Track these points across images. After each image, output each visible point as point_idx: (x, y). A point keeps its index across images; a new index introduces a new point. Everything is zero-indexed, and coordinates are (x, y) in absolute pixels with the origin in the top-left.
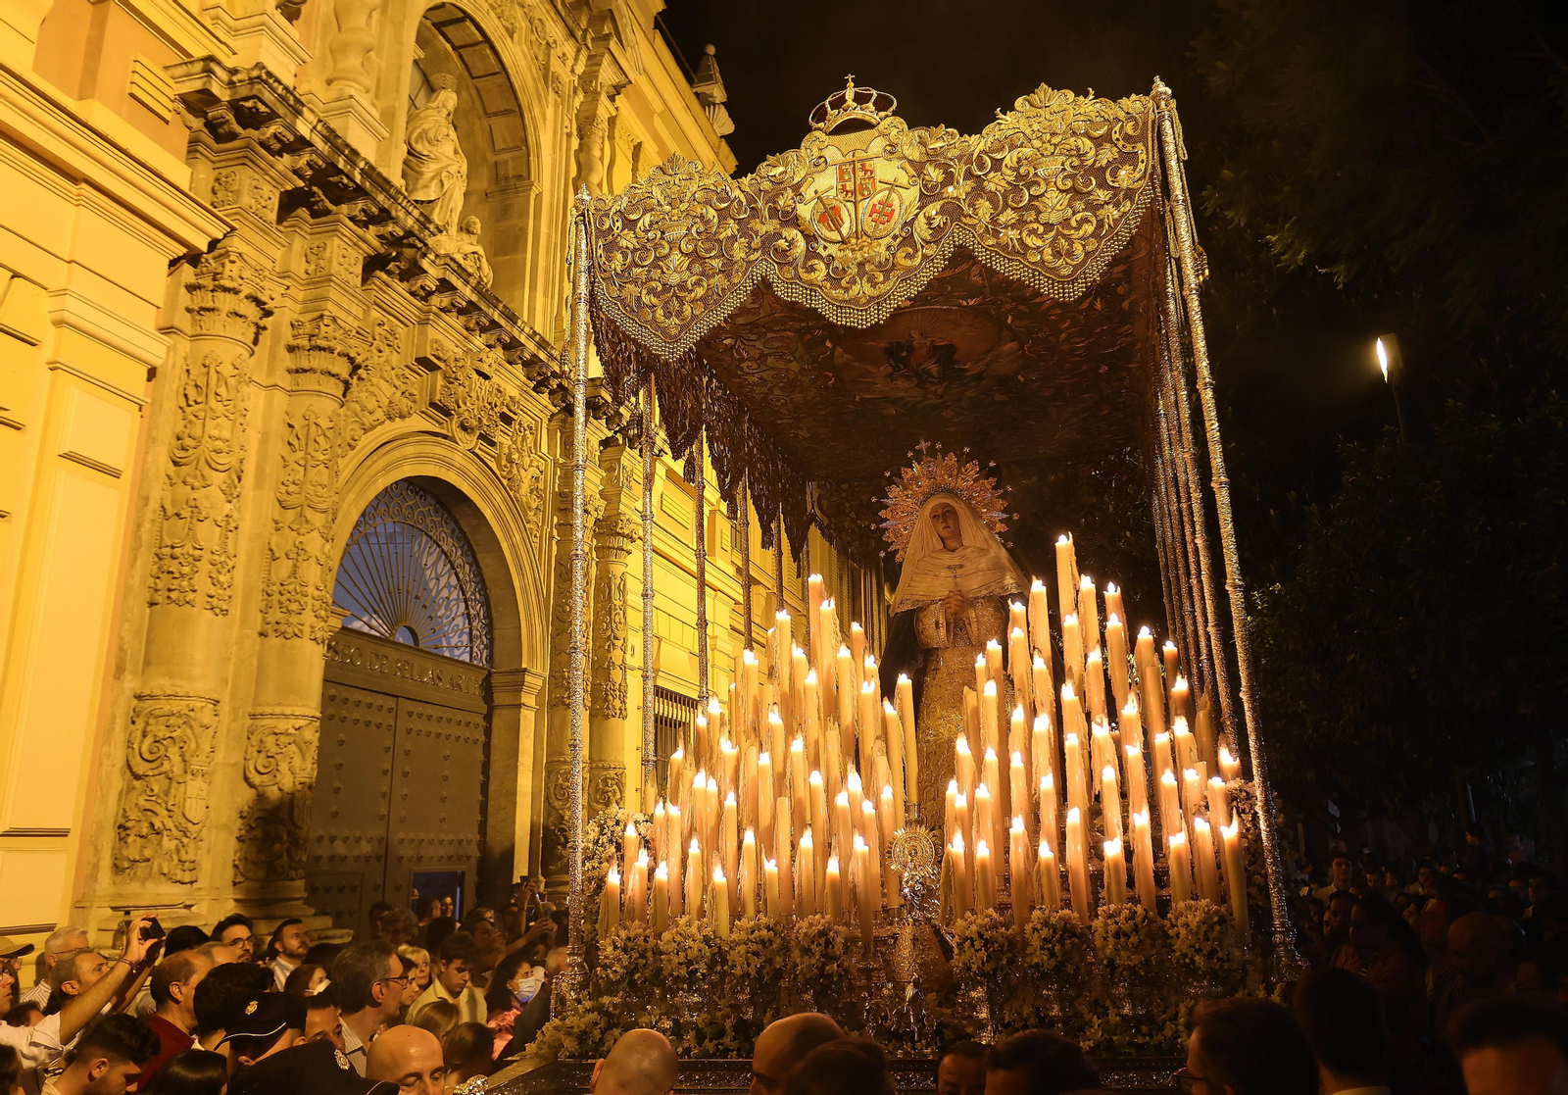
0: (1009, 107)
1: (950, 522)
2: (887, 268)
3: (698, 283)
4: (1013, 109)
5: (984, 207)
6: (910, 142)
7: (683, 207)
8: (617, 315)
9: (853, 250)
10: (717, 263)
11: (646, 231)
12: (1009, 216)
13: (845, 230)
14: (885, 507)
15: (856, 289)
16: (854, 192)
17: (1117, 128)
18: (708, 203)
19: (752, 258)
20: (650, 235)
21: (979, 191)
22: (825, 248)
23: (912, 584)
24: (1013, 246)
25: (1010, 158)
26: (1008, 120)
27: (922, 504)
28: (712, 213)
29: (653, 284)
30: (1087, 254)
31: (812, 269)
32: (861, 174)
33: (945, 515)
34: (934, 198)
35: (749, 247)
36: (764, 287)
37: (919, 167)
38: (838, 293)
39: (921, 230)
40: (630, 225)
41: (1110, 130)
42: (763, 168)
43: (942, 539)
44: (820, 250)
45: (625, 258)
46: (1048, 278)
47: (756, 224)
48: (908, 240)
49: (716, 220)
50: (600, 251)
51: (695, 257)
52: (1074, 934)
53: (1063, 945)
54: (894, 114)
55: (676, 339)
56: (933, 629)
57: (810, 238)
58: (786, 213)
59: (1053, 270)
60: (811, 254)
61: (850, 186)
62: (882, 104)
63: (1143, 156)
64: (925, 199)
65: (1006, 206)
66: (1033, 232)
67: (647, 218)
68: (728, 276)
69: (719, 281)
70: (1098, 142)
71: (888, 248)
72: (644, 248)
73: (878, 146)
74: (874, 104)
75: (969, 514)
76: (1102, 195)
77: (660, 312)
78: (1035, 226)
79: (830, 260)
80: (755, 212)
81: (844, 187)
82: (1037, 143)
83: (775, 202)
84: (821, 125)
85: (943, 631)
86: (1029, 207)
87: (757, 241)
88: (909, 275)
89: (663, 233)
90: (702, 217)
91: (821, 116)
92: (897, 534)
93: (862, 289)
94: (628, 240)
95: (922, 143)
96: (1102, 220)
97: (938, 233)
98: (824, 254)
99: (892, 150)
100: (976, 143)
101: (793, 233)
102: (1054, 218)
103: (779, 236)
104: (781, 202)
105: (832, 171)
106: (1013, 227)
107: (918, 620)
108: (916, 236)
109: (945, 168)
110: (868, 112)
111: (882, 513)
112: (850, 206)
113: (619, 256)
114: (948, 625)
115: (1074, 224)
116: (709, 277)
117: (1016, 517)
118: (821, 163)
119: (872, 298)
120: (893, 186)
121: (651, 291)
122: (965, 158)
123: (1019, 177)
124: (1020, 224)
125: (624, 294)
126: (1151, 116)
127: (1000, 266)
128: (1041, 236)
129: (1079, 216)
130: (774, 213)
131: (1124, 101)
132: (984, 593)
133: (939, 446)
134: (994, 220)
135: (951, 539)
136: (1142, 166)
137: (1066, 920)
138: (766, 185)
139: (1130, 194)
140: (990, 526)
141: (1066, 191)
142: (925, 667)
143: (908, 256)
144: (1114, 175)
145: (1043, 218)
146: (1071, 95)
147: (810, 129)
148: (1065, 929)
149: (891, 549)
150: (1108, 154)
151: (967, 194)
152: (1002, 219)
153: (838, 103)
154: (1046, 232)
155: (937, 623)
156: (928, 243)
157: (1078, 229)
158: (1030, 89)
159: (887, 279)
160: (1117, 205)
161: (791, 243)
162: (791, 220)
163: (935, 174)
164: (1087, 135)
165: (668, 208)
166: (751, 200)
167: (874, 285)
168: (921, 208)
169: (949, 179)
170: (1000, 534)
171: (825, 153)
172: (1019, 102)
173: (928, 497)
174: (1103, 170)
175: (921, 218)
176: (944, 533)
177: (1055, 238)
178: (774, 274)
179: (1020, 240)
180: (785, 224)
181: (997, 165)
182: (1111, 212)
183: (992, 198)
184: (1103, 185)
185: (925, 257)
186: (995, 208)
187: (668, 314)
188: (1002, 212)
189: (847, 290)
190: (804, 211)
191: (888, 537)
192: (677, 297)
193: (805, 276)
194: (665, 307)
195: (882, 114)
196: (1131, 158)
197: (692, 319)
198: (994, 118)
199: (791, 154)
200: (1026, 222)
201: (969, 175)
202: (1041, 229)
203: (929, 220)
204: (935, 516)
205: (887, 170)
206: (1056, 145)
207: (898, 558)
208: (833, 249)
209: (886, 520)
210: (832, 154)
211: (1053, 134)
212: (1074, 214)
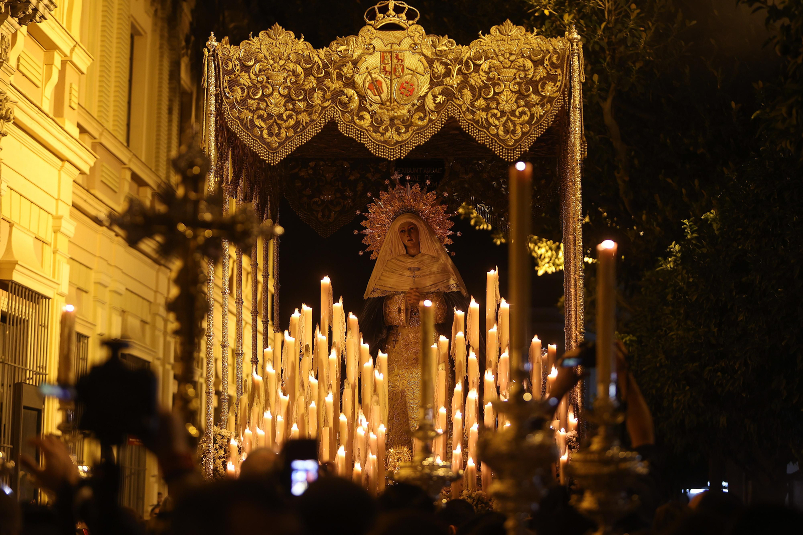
0: (487, 32)
1: (413, 236)
2: (408, 124)
3: (290, 117)
4: (489, 33)
5: (468, 94)
6: (427, 44)
7: (282, 62)
8: (236, 128)
9: (388, 110)
10: (302, 105)
11: (257, 76)
12: (481, 103)
13: (384, 96)
14: (366, 219)
15: (388, 134)
16: (390, 73)
17: (547, 57)
18: (298, 62)
19: (326, 104)
20: (260, 79)
21: (464, 84)
22: (371, 105)
23: (382, 278)
24: (482, 122)
25: (485, 66)
26: (486, 40)
27: (394, 219)
28: (300, 70)
29: (261, 112)
30: (524, 134)
31: (362, 118)
32: (395, 61)
33: (410, 231)
34: (438, 84)
35: (324, 97)
36: (331, 125)
37: (431, 62)
38: (377, 136)
39: (430, 104)
40: (246, 69)
41: (544, 57)
42: (334, 44)
43: (406, 247)
44: (368, 106)
45: (243, 91)
46: (500, 145)
47: (327, 82)
48: (422, 108)
49: (303, 75)
50: (226, 84)
51: (289, 99)
52: (483, 503)
53: (477, 507)
54: (418, 23)
55: (275, 151)
56: (396, 312)
57: (362, 98)
58: (347, 78)
59: (503, 141)
60: (362, 108)
61: (388, 68)
62: (410, 16)
63: (560, 78)
64: (432, 85)
65: (480, 96)
66: (494, 115)
67: (258, 66)
68: (310, 114)
69: (304, 118)
70: (537, 63)
71: (409, 112)
72: (255, 86)
73: (407, 43)
74: (406, 15)
75: (427, 231)
76: (534, 98)
77: (265, 132)
78: (496, 111)
79: (373, 114)
80: (328, 75)
81: (384, 68)
82: (501, 58)
83: (341, 70)
84: (372, 22)
85: (403, 316)
86: (493, 99)
87: (329, 94)
88: (420, 130)
89: (268, 78)
90: (294, 72)
91: (373, 17)
92: (372, 238)
93: (391, 134)
94: (244, 79)
95: (434, 45)
96: (533, 114)
97: (439, 106)
98: (370, 109)
99: (414, 47)
100: (466, 52)
101: (350, 92)
102: (507, 108)
103: (343, 93)
104: (345, 70)
105: (378, 54)
106: (483, 110)
107: (386, 306)
108: (426, 107)
109: (446, 65)
110: (401, 19)
111: (363, 223)
112: (388, 81)
113: (239, 90)
114: (407, 309)
115: (517, 113)
116: (298, 113)
117: (459, 234)
118: (370, 49)
119: (397, 142)
120: (414, 72)
121: (260, 117)
122: (458, 60)
123: (489, 79)
124: (487, 109)
125: (243, 116)
126: (568, 52)
127: (473, 133)
128: (498, 119)
129: (521, 109)
130: (340, 76)
131: (554, 41)
132: (433, 290)
133: (408, 178)
134: (472, 105)
135: (412, 249)
136: (559, 84)
137: (480, 495)
138: (335, 57)
139: (551, 100)
140: (441, 240)
141: (515, 93)
142: (387, 338)
143: (421, 119)
144: (543, 87)
145: (501, 107)
146: (523, 29)
147: (365, 24)
148: (479, 500)
149: (368, 250)
150: (542, 72)
151: (458, 84)
152: (477, 104)
153: (384, 10)
154: (502, 116)
155: (400, 309)
156: (432, 111)
157: (520, 117)
158: (500, 22)
159: (407, 131)
160: (542, 106)
161: (350, 99)
162: (351, 83)
163: (440, 69)
164: (529, 58)
165: (272, 62)
166: (325, 66)
167: (399, 134)
168: (430, 89)
169: (448, 73)
170: (447, 246)
171: (373, 42)
172: (493, 29)
173: (397, 215)
174: (537, 82)
175: (430, 96)
176: (409, 244)
177: (506, 121)
178: (338, 117)
179: (487, 120)
180: (346, 85)
181: (477, 67)
182: (539, 111)
183: (472, 89)
184: (536, 92)
185: (430, 120)
186: (474, 96)
187: (270, 134)
188: (477, 99)
189: (383, 134)
190: (359, 79)
191: (366, 241)
192: (277, 124)
193: (357, 121)
194: (269, 129)
195: (411, 22)
196: (553, 78)
197: (286, 140)
198: (477, 37)
199: (352, 38)
200: (491, 109)
201: (460, 71)
202: (499, 114)
203: (435, 97)
204: (402, 231)
205: (412, 61)
206: (512, 62)
207: (372, 257)
208: (375, 107)
209: (366, 228)
210: (378, 44)
211: (511, 54)
212: (518, 107)
